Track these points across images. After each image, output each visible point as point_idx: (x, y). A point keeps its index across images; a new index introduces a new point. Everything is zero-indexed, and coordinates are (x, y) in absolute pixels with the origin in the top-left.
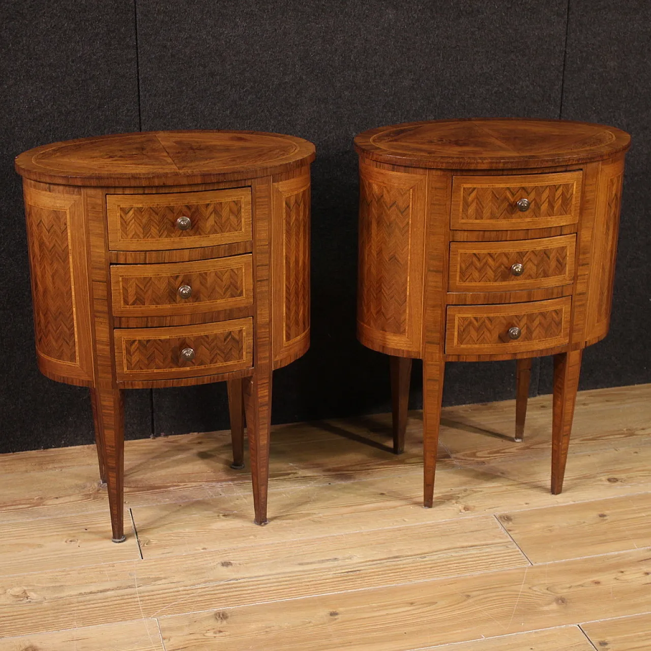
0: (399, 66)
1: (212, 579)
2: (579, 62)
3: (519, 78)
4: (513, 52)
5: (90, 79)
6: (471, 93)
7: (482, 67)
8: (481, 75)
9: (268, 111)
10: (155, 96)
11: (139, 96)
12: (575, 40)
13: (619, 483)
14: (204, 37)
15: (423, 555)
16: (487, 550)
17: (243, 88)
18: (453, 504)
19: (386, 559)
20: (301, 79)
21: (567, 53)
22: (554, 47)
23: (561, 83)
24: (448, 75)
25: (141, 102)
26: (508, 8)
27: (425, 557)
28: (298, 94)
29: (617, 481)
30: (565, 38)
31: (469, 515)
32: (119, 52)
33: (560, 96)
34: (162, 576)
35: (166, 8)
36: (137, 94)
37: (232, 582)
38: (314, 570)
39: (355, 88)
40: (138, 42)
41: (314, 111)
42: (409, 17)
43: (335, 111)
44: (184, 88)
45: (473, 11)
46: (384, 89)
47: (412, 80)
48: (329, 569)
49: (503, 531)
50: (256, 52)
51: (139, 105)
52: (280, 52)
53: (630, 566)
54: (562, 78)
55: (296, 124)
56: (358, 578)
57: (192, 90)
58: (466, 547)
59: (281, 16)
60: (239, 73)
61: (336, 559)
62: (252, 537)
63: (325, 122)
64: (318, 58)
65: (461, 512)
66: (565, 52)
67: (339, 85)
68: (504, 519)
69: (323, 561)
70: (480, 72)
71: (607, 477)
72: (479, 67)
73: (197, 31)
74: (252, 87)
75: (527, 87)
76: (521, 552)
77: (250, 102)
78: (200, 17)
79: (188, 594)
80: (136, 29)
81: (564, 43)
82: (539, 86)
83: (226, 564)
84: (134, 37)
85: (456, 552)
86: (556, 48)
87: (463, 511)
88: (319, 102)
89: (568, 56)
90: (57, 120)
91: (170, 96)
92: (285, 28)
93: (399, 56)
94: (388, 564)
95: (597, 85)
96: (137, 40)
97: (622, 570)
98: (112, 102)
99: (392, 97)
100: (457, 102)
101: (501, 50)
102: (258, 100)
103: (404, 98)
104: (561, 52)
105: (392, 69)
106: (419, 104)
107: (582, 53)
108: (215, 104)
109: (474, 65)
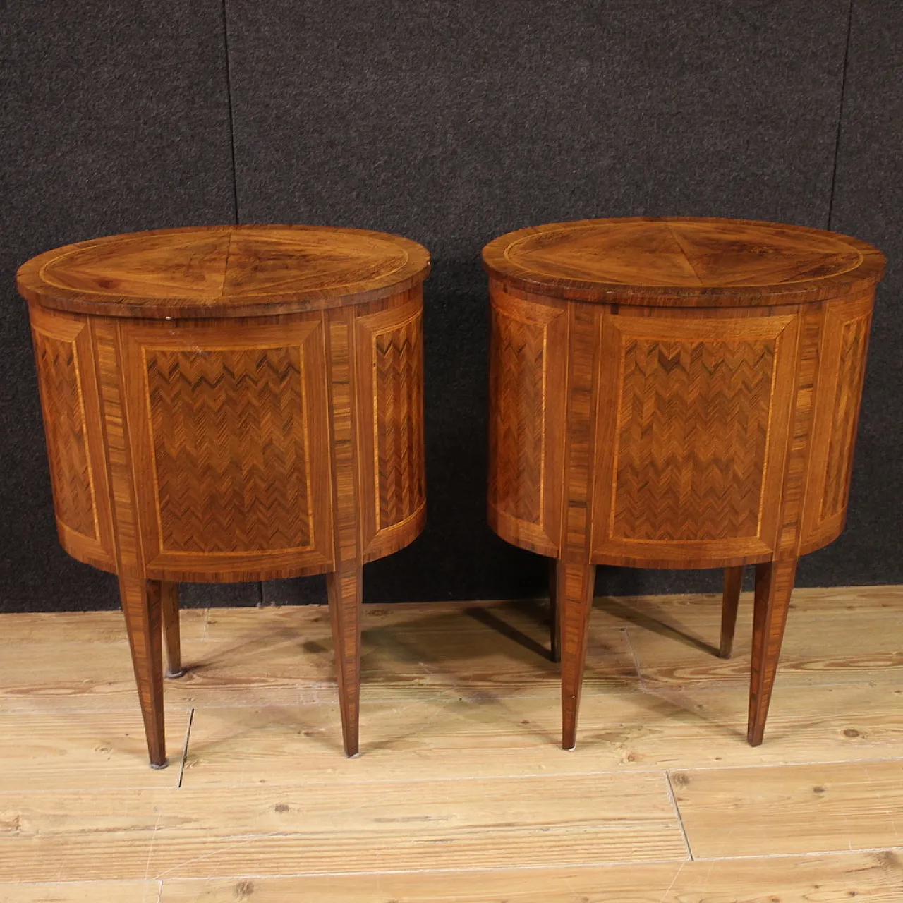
0: (594, 138)
1: (254, 828)
2: (859, 140)
3: (770, 159)
4: (761, 123)
5: (169, 146)
6: (699, 179)
7: (715, 143)
8: (713, 153)
9: (409, 194)
10: (255, 170)
11: (234, 169)
12: (855, 109)
13: (859, 739)
14: (320, 93)
15: (545, 826)
16: (639, 828)
17: (374, 163)
18: (616, 749)
19: (494, 826)
20: (455, 152)
21: (843, 126)
22: (823, 118)
23: (832, 167)
24: (665, 152)
25: (237, 178)
26: (754, 62)
27: (548, 829)
28: (450, 173)
29: (858, 735)
30: (839, 106)
31: (632, 769)
32: (206, 111)
33: (830, 186)
34: (194, 817)
35: (268, 55)
36: (231, 166)
37: (279, 837)
38: (392, 831)
39: (530, 166)
40: (232, 98)
41: (473, 196)
42: (609, 72)
43: (502, 196)
44: (294, 161)
45: (702, 65)
46: (574, 170)
47: (614, 157)
48: (412, 833)
49: (670, 798)
50: (391, 116)
51: (235, 182)
52: (425, 116)
53: (831, 879)
54: (833, 160)
55: (448, 214)
56: (446, 852)
57: (305, 163)
58: (610, 820)
59: (426, 67)
60: (370, 143)
61: (427, 817)
62: (329, 770)
63: (488, 211)
64: (478, 125)
65: (622, 761)
66: (840, 125)
67: (508, 162)
68: (679, 780)
69: (409, 819)
70: (712, 149)
71: (845, 728)
72: (711, 142)
73: (311, 86)
74: (385, 162)
75: (782, 172)
76: (683, 837)
77: (384, 182)
78: (314, 66)
79: (215, 849)
80: (228, 82)
81: (837, 113)
82: (799, 171)
83: (281, 808)
84: (225, 92)
85: (594, 826)
86: (826, 119)
87: (626, 761)
88: (480, 184)
89: (843, 131)
90: (126, 199)
91: (274, 172)
92: (432, 83)
93: (594, 125)
94: (494, 834)
95: (886, 172)
96: (230, 96)
97: (818, 883)
98: (197, 177)
99: (584, 181)
100: (677, 189)
101: (743, 119)
102: (395, 180)
103: (602, 183)
104: (833, 125)
105: (584, 142)
106: (623, 191)
107: (864, 127)
108: (336, 183)
109: (703, 140)
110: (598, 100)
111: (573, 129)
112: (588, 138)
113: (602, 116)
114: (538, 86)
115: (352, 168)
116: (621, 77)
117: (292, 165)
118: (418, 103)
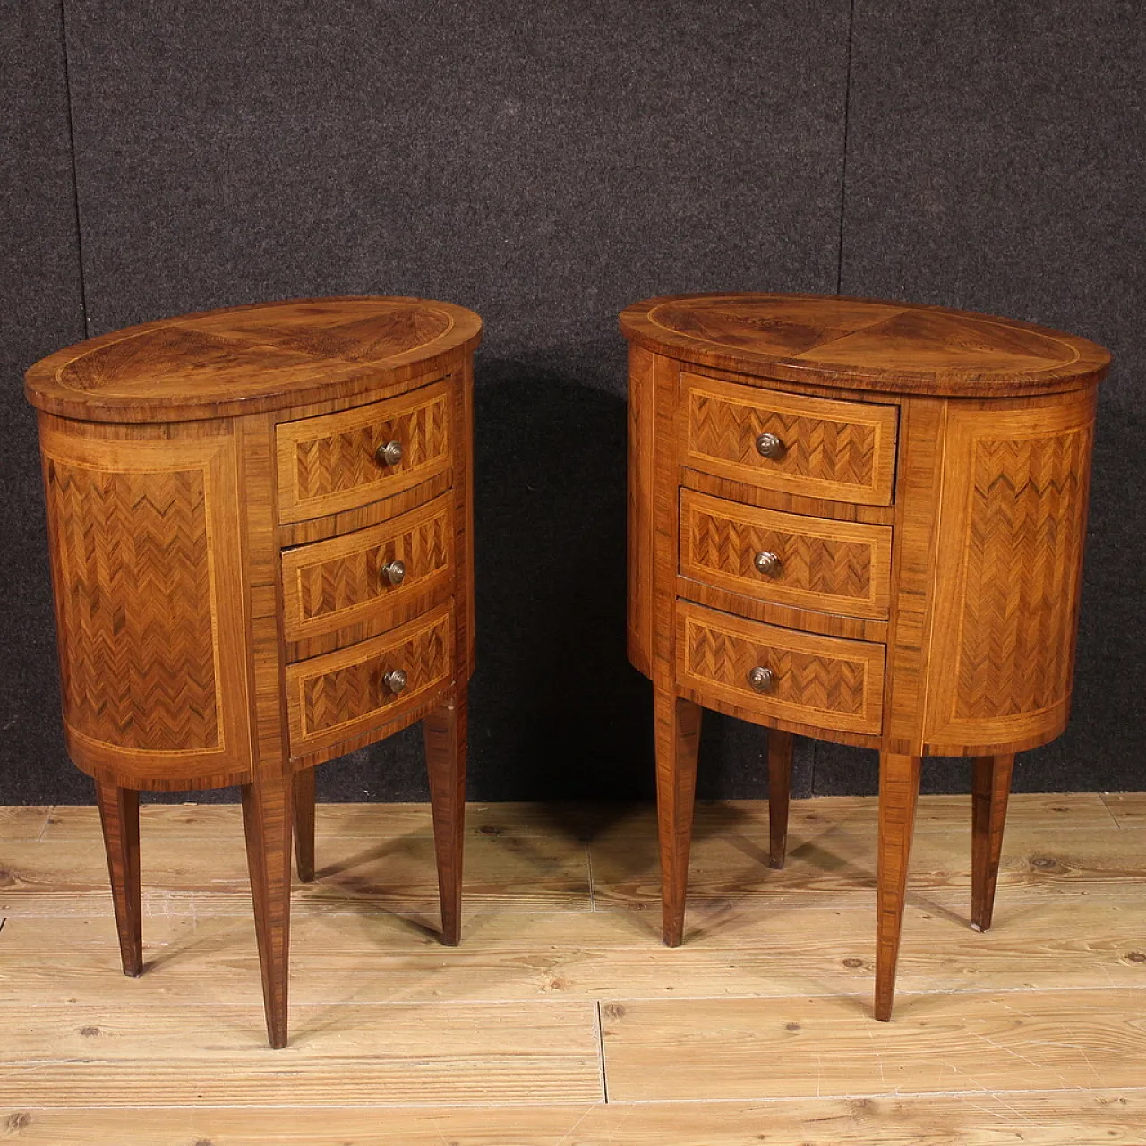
0: (529, 198)
2: (870, 204)
3: (756, 227)
4: (742, 180)
6: (666, 251)
7: (685, 206)
8: (683, 219)
9: (297, 267)
10: (105, 233)
11: (78, 233)
12: (862, 164)
14: (184, 138)
17: (253, 228)
20: (354, 215)
21: (848, 185)
22: (822, 175)
23: (837, 239)
24: (621, 217)
25: (82, 243)
28: (349, 241)
30: (841, 160)
33: (836, 263)
35: (119, 90)
36: (75, 229)
39: (450, 234)
41: (378, 271)
43: (415, 272)
50: (273, 167)
51: (80, 249)
54: (838, 231)
66: (843, 184)
75: (773, 244)
77: (265, 251)
81: (840, 168)
82: (795, 243)
86: (826, 177)
88: (387, 256)
89: (848, 192)
91: (128, 237)
93: (529, 181)
95: (906, 245)
98: (33, 241)
99: (518, 253)
100: (639, 265)
101: (719, 176)
102: (279, 249)
103: (541, 255)
104: (835, 184)
105: (517, 203)
106: (569, 266)
107: (875, 186)
108: (206, 252)
109: (669, 201)
110: (533, 150)
111: (502, 186)
112: (521, 197)
113: (539, 170)
114: (456, 133)
115: (225, 233)
116: (561, 120)
117: (150, 230)
118: (306, 152)
